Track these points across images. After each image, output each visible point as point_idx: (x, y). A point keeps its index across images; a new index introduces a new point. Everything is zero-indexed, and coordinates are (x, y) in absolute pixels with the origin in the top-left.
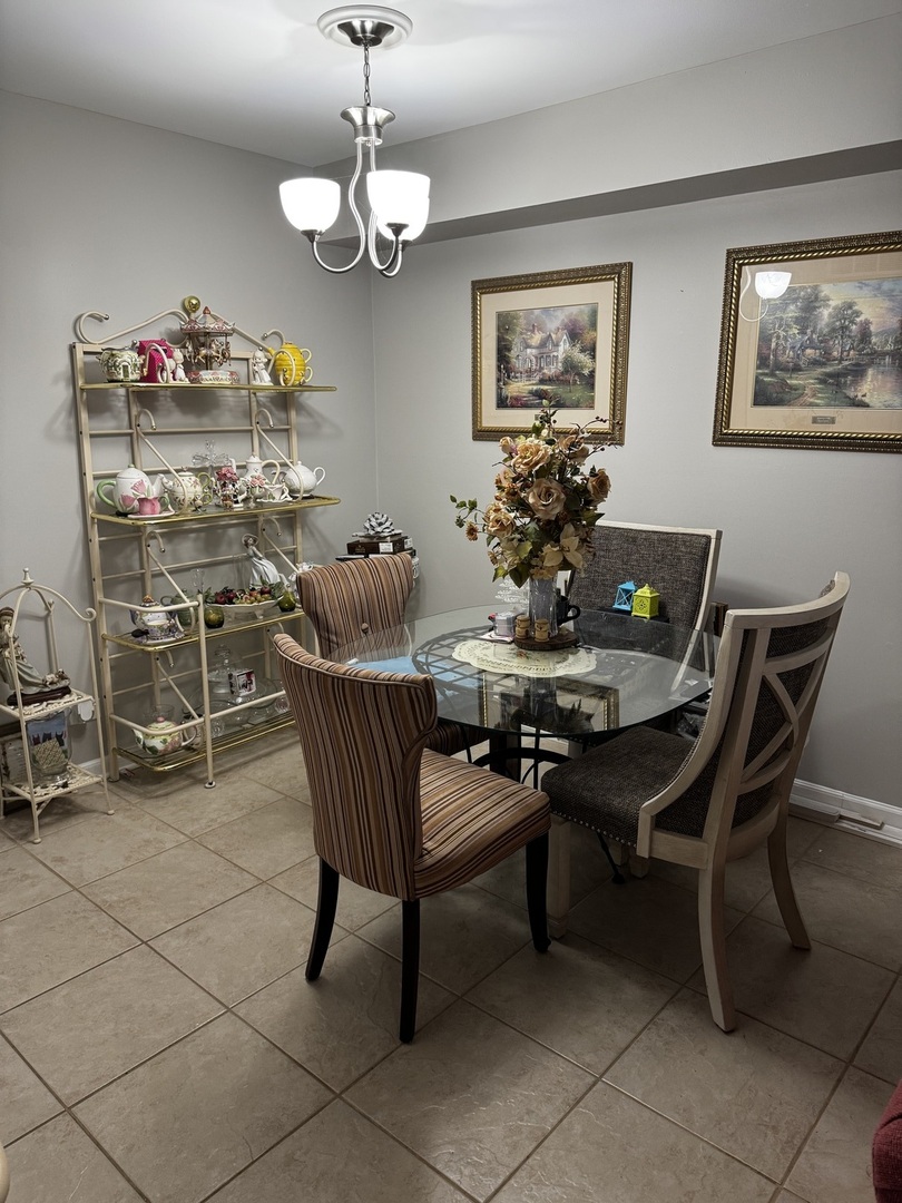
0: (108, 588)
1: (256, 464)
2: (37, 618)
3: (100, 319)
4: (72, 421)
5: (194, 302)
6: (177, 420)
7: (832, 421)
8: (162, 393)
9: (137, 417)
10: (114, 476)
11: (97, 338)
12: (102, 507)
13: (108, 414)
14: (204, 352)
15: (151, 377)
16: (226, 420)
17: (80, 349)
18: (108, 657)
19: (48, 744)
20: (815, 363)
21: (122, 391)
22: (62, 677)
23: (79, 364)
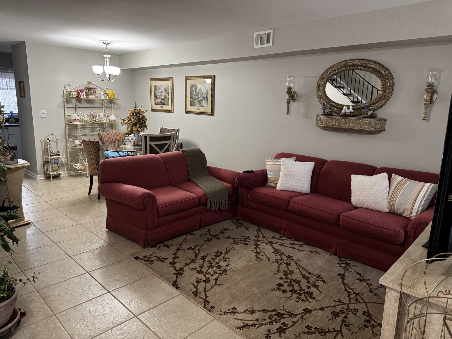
0: (70, 137)
1: (102, 114)
2: (55, 142)
3: (70, 85)
4: (63, 104)
5: (90, 82)
6: (86, 105)
7: (200, 109)
8: (82, 99)
9: (77, 104)
10: (71, 115)
11: (69, 89)
12: (68, 121)
13: (71, 103)
14: (90, 92)
15: (78, 97)
16: (97, 106)
17: (65, 91)
18: (69, 150)
19: (56, 164)
20: (197, 98)
21: (74, 99)
22: (58, 152)
23: (65, 94)
